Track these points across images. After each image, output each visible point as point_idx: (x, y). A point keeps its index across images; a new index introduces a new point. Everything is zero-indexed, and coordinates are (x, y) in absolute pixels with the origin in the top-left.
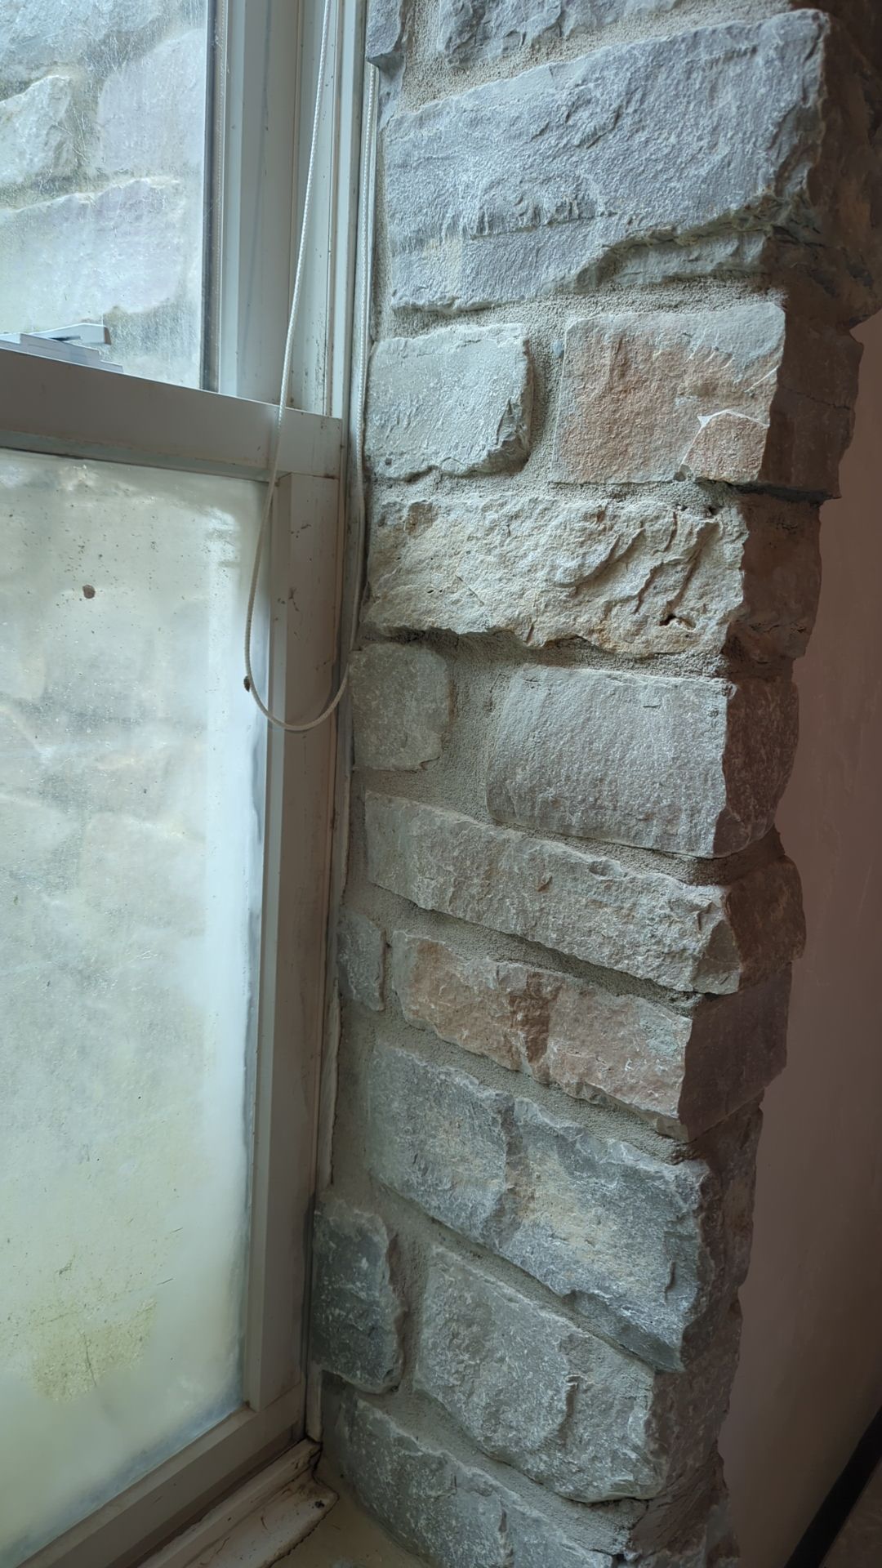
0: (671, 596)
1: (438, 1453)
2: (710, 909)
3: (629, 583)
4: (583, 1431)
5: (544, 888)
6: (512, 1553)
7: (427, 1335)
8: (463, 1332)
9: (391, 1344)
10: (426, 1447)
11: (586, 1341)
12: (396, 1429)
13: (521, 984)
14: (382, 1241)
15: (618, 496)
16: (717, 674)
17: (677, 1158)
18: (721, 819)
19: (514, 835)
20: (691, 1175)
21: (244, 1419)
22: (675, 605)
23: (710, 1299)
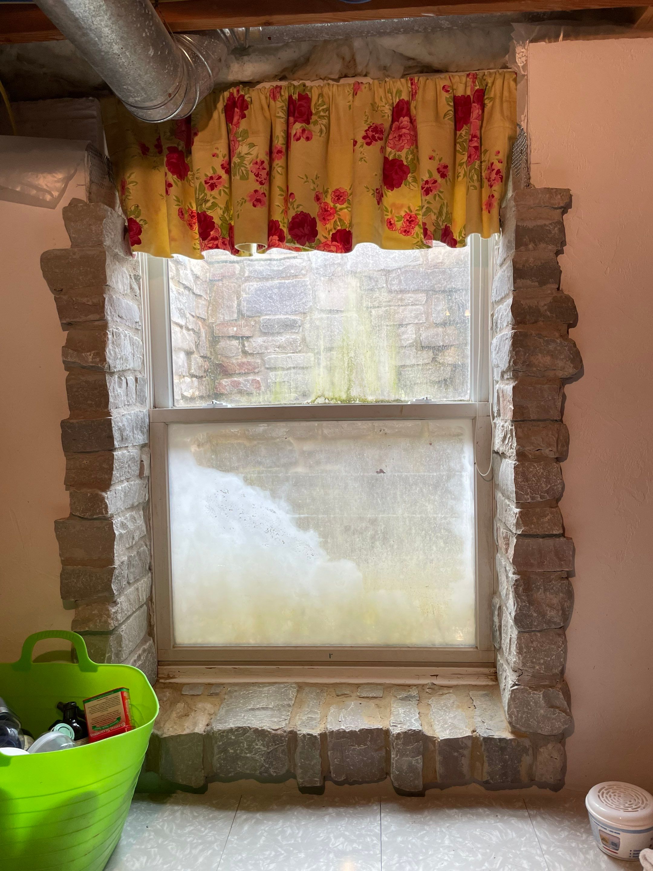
0: (511, 443)
1: (502, 662)
2: (517, 514)
3: (507, 442)
4: (511, 649)
5: (506, 511)
6: (505, 685)
7: (502, 631)
8: (505, 629)
9: (498, 633)
11: (512, 625)
12: (499, 658)
13: (505, 535)
14: (498, 606)
15: (506, 422)
16: (515, 460)
17: (514, 573)
18: (516, 492)
19: (503, 498)
20: (515, 577)
21: (475, 650)
22: (511, 445)
23: (520, 609)
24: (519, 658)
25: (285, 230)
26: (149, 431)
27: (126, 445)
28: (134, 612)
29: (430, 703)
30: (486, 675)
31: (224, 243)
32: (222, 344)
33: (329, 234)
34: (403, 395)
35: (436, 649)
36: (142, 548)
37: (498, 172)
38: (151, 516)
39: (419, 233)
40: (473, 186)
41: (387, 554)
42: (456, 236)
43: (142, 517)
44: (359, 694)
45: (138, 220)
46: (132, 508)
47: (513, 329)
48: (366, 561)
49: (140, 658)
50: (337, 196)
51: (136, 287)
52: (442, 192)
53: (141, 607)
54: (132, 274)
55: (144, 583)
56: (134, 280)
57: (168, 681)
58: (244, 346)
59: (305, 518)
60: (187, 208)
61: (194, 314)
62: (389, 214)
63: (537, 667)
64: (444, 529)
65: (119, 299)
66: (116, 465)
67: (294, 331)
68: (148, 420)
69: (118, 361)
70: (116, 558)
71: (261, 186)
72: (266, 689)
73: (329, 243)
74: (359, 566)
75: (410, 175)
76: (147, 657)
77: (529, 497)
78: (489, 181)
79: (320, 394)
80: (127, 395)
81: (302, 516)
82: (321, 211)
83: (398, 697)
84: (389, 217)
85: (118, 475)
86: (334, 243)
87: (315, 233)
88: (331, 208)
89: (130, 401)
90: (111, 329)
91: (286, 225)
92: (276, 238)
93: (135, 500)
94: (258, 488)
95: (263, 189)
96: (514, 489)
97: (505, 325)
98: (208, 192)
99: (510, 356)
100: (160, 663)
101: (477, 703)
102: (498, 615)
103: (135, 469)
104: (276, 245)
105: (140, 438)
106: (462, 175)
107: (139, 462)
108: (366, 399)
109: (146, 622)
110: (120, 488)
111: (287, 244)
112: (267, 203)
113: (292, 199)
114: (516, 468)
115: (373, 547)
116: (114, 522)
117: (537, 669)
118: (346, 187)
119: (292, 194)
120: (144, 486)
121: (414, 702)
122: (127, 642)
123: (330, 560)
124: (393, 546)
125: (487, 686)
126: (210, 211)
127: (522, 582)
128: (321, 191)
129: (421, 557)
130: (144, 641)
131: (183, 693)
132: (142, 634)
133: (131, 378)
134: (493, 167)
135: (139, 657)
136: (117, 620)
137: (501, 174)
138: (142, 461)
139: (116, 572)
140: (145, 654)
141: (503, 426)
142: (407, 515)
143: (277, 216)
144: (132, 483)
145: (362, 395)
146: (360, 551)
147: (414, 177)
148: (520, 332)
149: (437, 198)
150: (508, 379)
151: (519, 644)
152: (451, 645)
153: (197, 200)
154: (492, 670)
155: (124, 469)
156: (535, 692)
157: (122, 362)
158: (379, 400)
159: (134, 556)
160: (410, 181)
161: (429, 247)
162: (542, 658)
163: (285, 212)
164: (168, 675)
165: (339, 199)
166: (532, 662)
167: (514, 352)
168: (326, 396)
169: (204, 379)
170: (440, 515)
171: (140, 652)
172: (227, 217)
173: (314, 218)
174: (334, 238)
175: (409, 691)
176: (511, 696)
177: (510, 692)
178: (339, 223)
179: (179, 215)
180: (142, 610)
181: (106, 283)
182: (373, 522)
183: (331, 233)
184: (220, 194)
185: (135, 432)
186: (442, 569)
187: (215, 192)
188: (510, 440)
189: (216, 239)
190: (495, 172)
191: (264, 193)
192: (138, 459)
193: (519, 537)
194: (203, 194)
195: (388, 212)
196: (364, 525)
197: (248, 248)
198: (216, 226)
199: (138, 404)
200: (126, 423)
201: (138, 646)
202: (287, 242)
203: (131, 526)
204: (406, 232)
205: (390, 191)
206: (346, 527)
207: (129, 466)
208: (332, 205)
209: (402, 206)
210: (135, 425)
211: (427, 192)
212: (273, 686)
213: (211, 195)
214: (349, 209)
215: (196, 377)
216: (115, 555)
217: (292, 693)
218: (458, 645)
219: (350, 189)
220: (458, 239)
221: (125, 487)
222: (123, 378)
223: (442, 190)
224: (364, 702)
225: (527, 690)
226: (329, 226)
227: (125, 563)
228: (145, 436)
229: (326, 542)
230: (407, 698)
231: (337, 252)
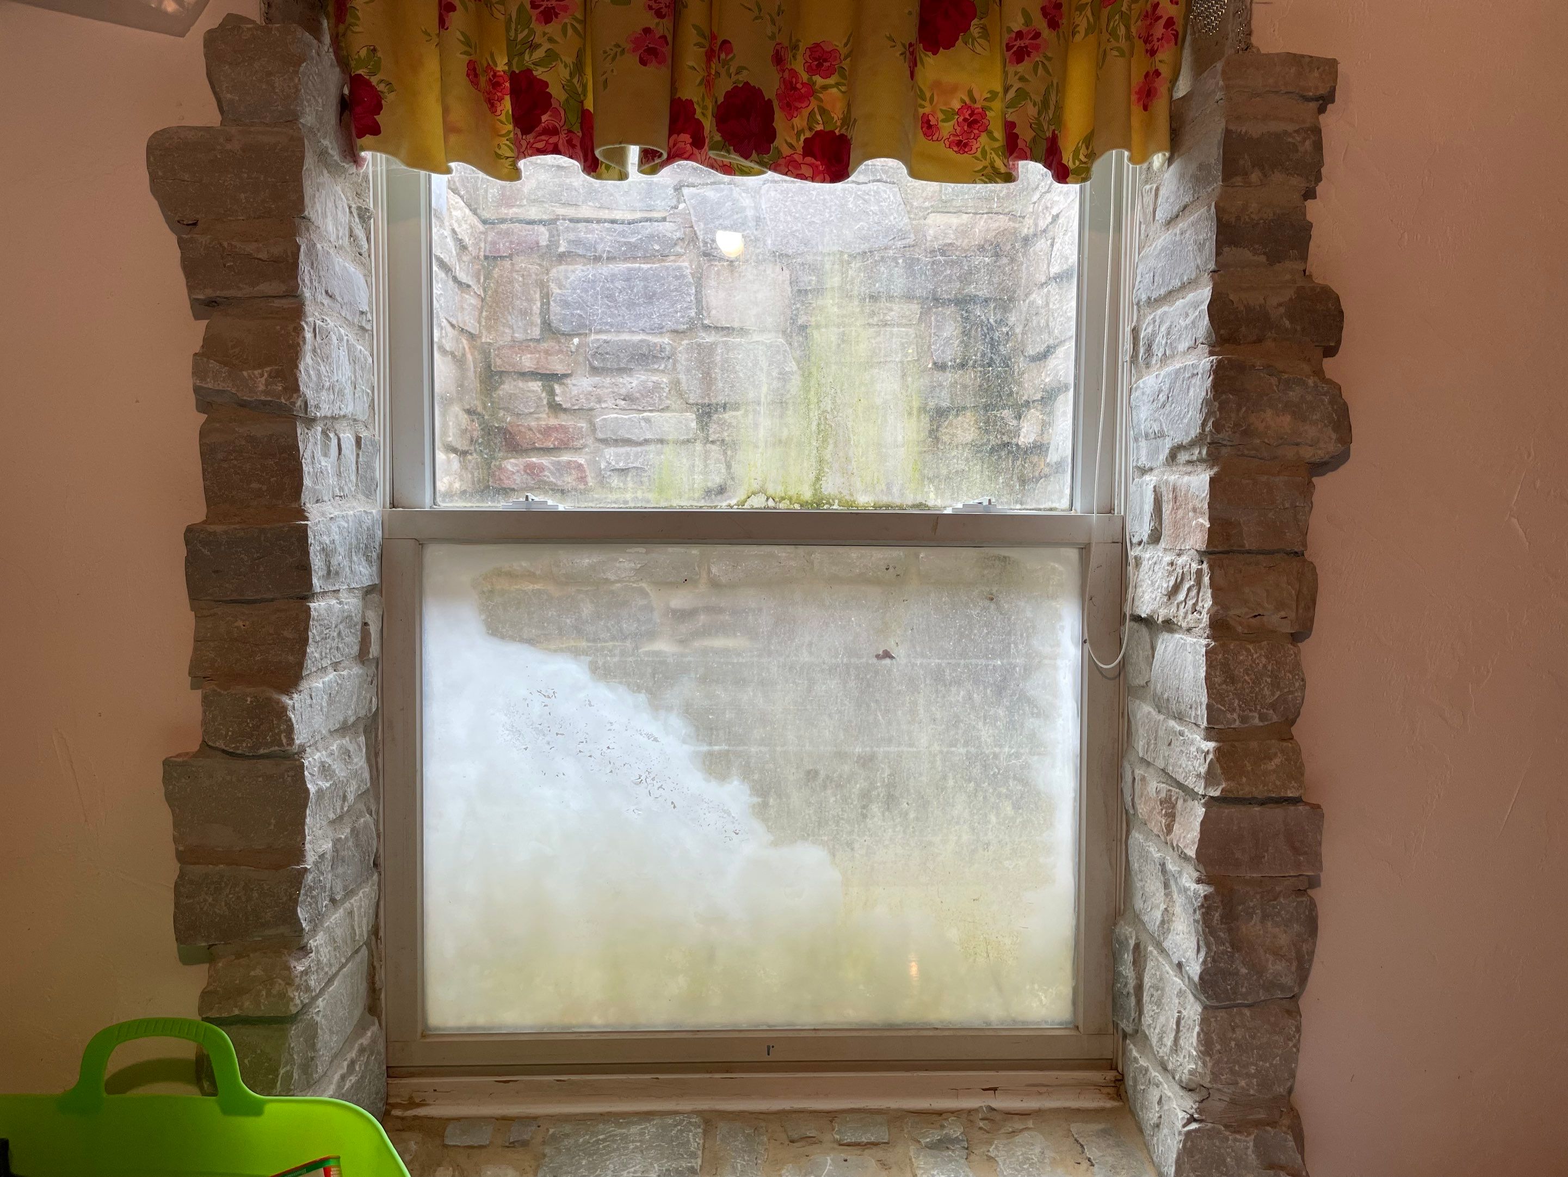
0: (1194, 601)
1: (1145, 1065)
2: (1208, 752)
3: (1181, 596)
4: (1181, 1042)
5: (1170, 744)
6: (1160, 1117)
7: (1146, 998)
8: (1155, 994)
9: (1133, 1000)
10: (1143, 1062)
11: (1185, 991)
12: (1135, 1053)
13: (1163, 795)
14: (1132, 942)
15: (1179, 555)
16: (1208, 637)
17: (1199, 881)
18: (1209, 707)
19: (1162, 717)
20: (1202, 890)
21: (1073, 1033)
22: (1195, 605)
23: (1214, 960)
24: (1204, 1063)
25: (708, 124)
26: (381, 557)
27: (336, 588)
28: (343, 966)
29: (992, 1155)
30: (1098, 1087)
31: (570, 143)
32: (508, 387)
33: (798, 140)
34: (932, 495)
35: (993, 1033)
36: (362, 820)
37: (1170, 22)
38: (381, 746)
39: (987, 148)
40: (1118, 49)
41: (894, 831)
42: (1068, 159)
43: (364, 750)
44: (837, 1137)
45: (374, 80)
46: (343, 729)
47: (1211, 353)
48: (850, 845)
49: (354, 1069)
50: (815, 59)
51: (360, 233)
52: (1049, 59)
53: (357, 952)
54: (354, 206)
55: (362, 900)
56: (357, 220)
57: (410, 1113)
58: (552, 393)
59: (720, 752)
60: (485, 65)
61: (454, 322)
62: (927, 104)
63: (1243, 1083)
64: (1015, 778)
65: (328, 253)
66: (314, 632)
67: (656, 366)
68: (380, 533)
69: (324, 393)
70: (308, 846)
71: (657, 20)
72: (634, 1129)
73: (798, 158)
74: (834, 856)
75: (975, 22)
76: (367, 1064)
77: (1235, 716)
78: (1146, 41)
79: (755, 486)
80: (339, 475)
81: (716, 748)
82: (783, 87)
83: (923, 1141)
84: (927, 110)
85: (317, 655)
86: (809, 160)
87: (771, 135)
88: (802, 84)
89: (346, 488)
90: (310, 319)
91: (709, 113)
92: (686, 138)
93: (350, 712)
94: (622, 689)
95: (662, 27)
96: (1205, 700)
97: (1183, 346)
98: (539, 28)
99: (1205, 410)
100: (392, 1072)
101: (1093, 1152)
102: (1134, 963)
103: (352, 641)
104: (686, 155)
105: (365, 573)
106: (1082, 29)
107: (359, 627)
108: (854, 501)
109: (365, 984)
110: (321, 685)
111: (712, 154)
112: (670, 60)
113: (727, 55)
114: (1210, 654)
115: (864, 816)
116: (306, 763)
117: (1243, 1088)
118: (836, 39)
119: (725, 42)
120: (369, 679)
121: (958, 1153)
122: (327, 1037)
123: (775, 844)
124: (907, 814)
125: (1102, 1110)
126: (541, 70)
127: (1218, 899)
128: (786, 44)
129: (965, 838)
130: (361, 1028)
131: (449, 1142)
132: (357, 1013)
133: (348, 438)
134: (1159, 12)
135: (352, 1064)
136: (308, 989)
137: (1175, 27)
138: (366, 624)
139: (309, 878)
140: (364, 1059)
141: (1172, 564)
142: (938, 748)
143: (691, 91)
144: (345, 673)
145: (845, 492)
146: (837, 824)
147: (984, 28)
148: (1229, 360)
149: (1040, 70)
150: (1189, 462)
151: (1206, 1034)
152: (1023, 1023)
153: (511, 43)
154: (1111, 1075)
155: (328, 640)
156: (1238, 1136)
157: (332, 397)
158: (881, 504)
159: (346, 837)
160: (977, 35)
161: (1009, 178)
162: (1252, 1064)
163: (708, 83)
164: (411, 1098)
165: (820, 65)
166: (1232, 1071)
167: (1216, 404)
168: (770, 492)
169: (469, 457)
170: (1006, 749)
171: (353, 1054)
172: (578, 86)
173: (770, 101)
174: (810, 148)
175: (942, 1127)
176: (1184, 1146)
177: (1182, 1138)
178: (819, 118)
179: (468, 75)
180: (358, 958)
181: (304, 211)
182: (867, 761)
183: (802, 138)
184: (565, 33)
185: (355, 558)
186: (1006, 863)
187: (553, 28)
188: (1194, 593)
189: (554, 131)
190: (1162, 22)
191: (664, 37)
192: (357, 619)
193: (1211, 803)
194: (526, 32)
195: (924, 100)
196: (846, 768)
197: (620, 158)
198: (554, 104)
199: (360, 496)
200: (337, 537)
201: (349, 1041)
202: (711, 149)
203: (340, 770)
204: (962, 145)
205: (930, 54)
206: (809, 772)
207: (339, 634)
208: (805, 76)
209: (954, 89)
210: (354, 542)
211: (1020, 55)
212: (649, 1121)
213: (545, 34)
214: (843, 89)
215: (455, 450)
216: (308, 838)
217: (695, 1139)
218: (1038, 1023)
219: (846, 45)
220: (1071, 165)
221: (330, 682)
222: (332, 435)
223: (1049, 55)
224: (853, 1156)
225: (1219, 1132)
226: (799, 122)
227: (328, 856)
228: (374, 568)
229: (765, 805)
230: (942, 1145)
231: (813, 180)
